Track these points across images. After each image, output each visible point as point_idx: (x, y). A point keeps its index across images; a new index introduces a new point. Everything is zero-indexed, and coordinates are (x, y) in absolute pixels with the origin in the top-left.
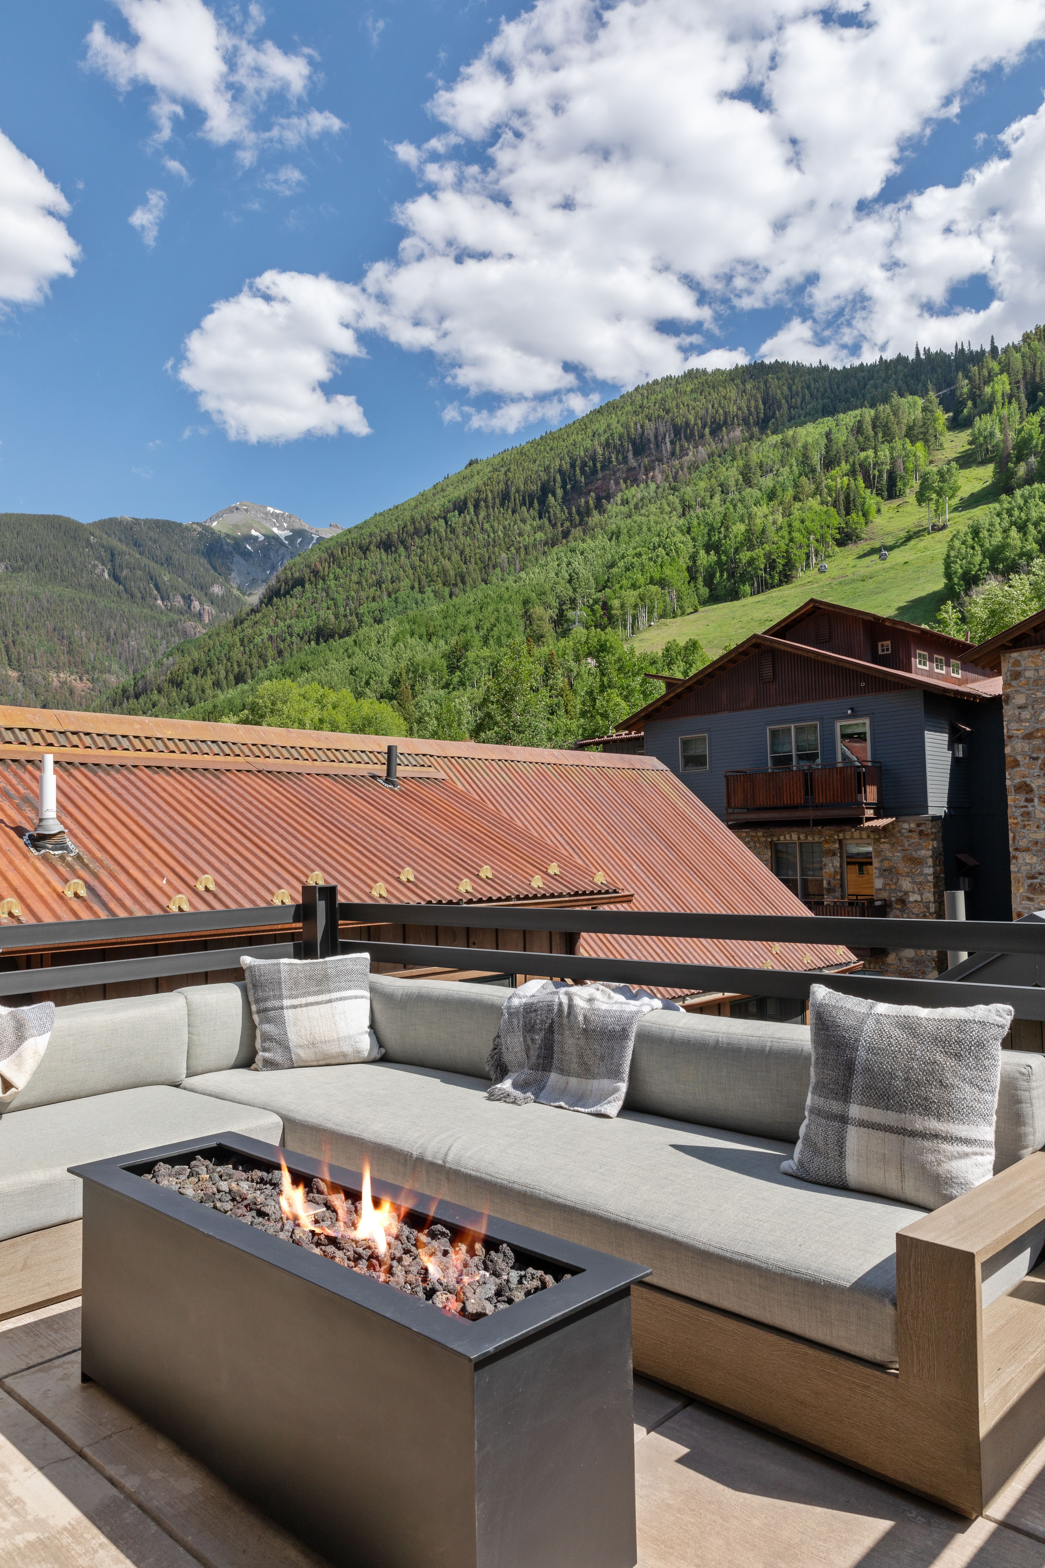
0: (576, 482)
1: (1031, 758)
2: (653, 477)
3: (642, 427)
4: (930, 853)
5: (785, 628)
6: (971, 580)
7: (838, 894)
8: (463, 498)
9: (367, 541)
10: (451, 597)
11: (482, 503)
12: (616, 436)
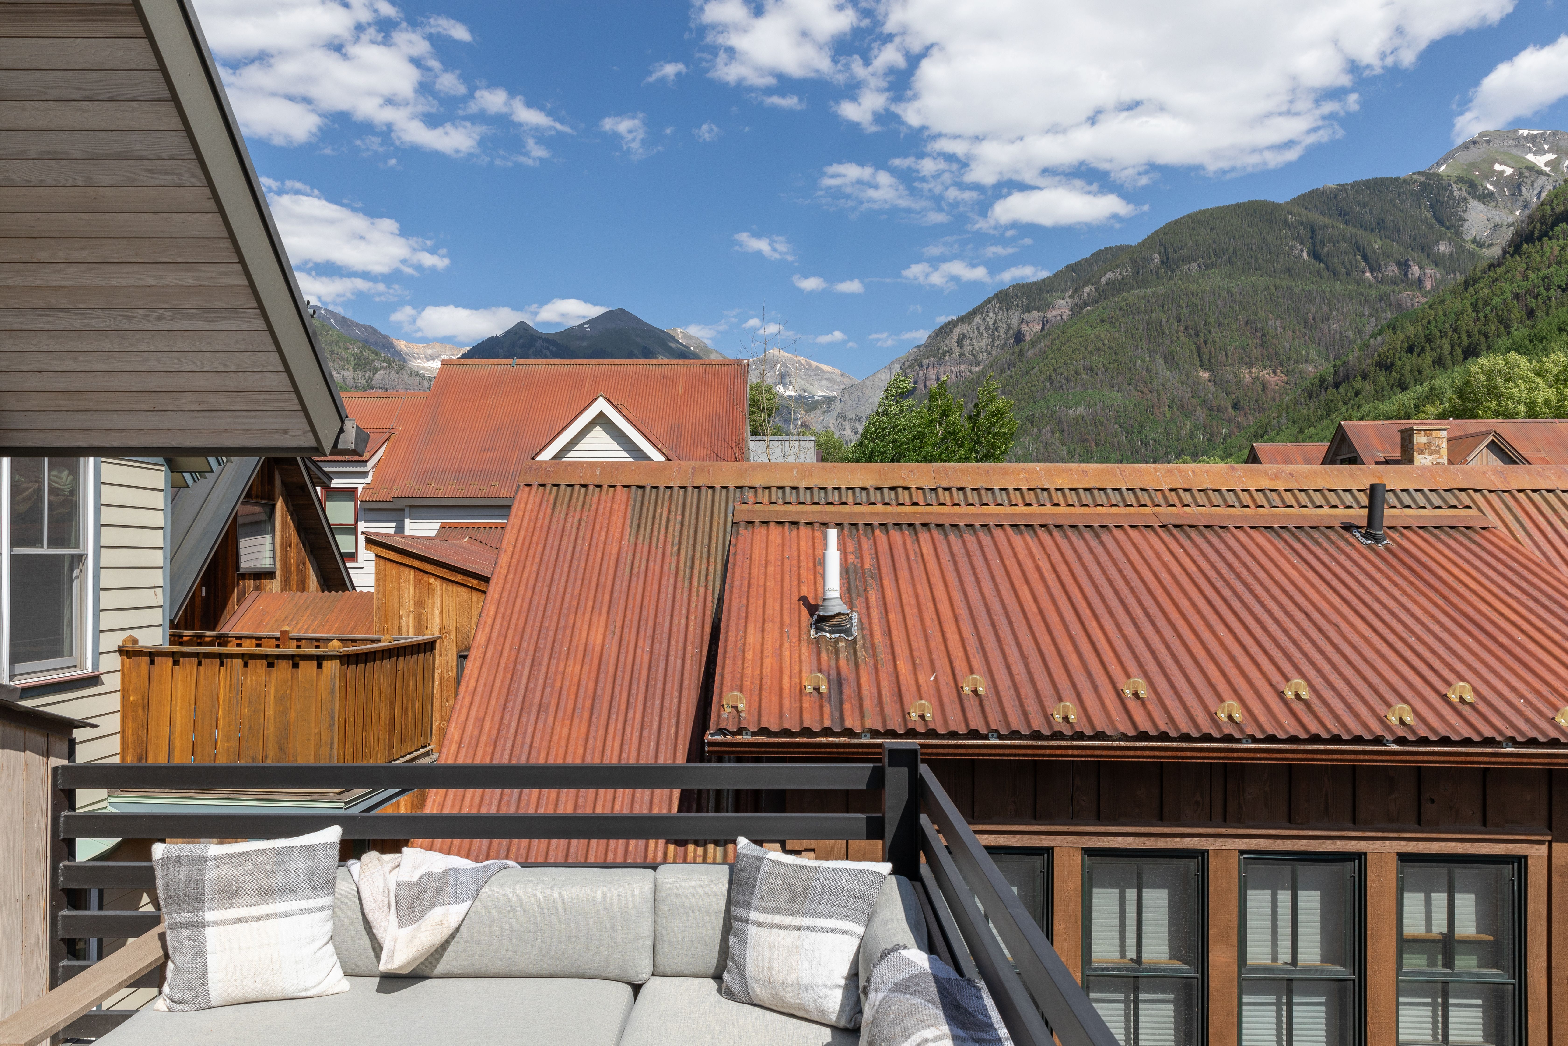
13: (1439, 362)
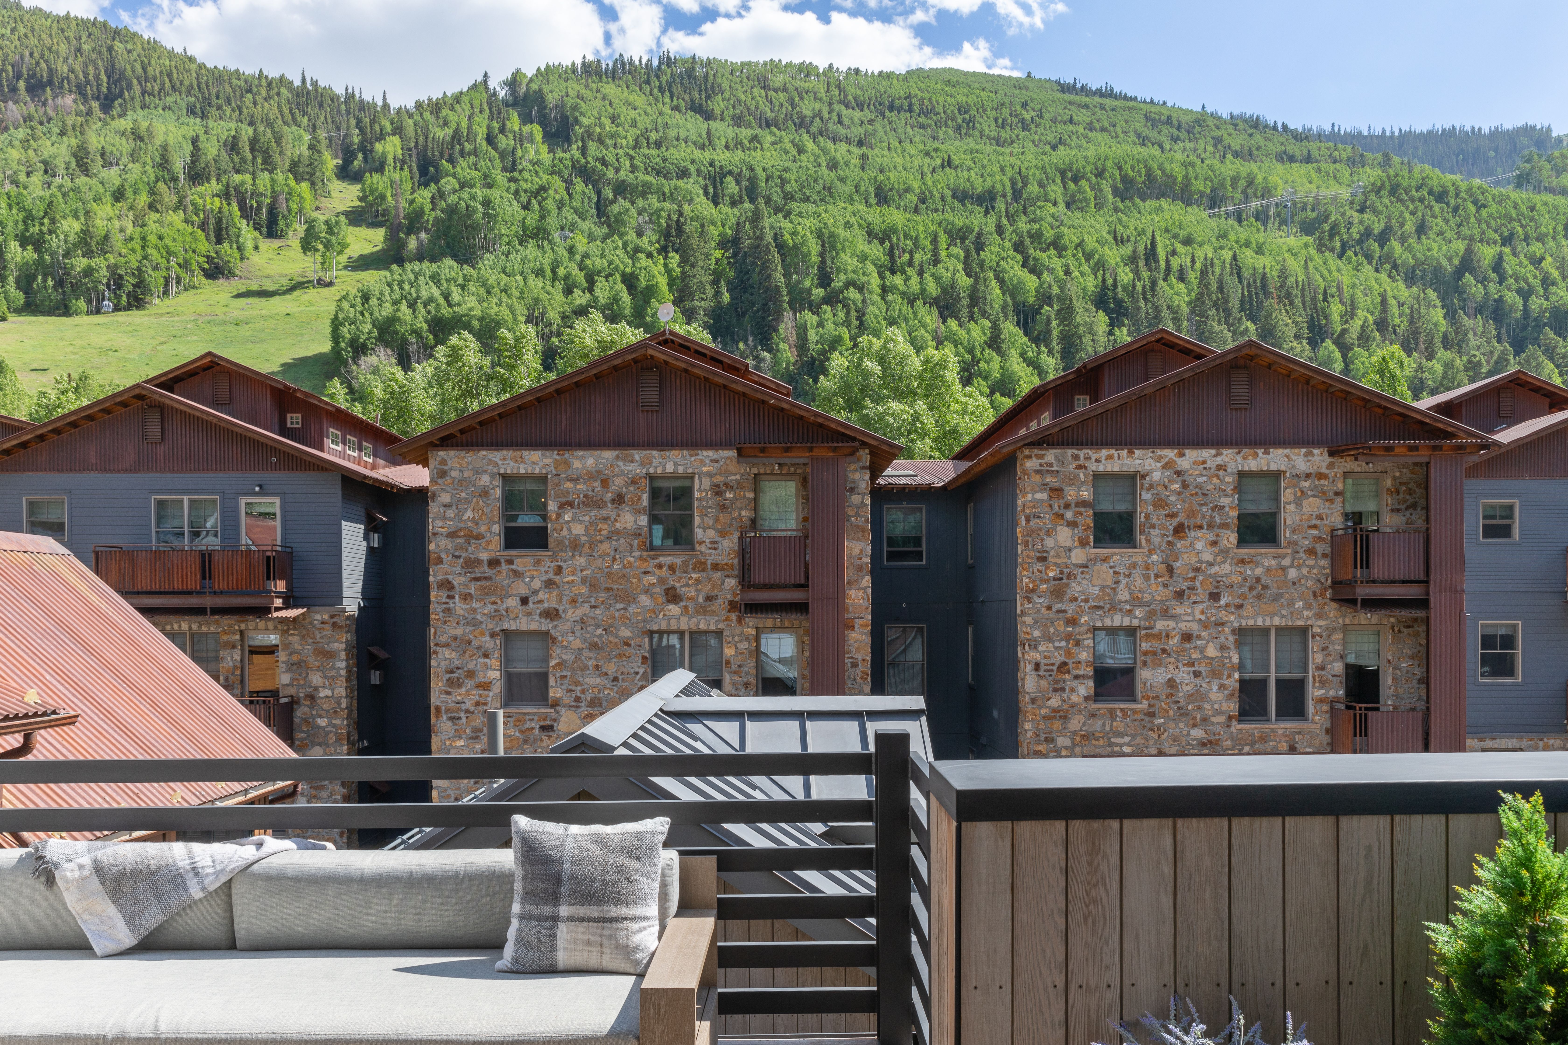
1: (454, 556)
4: (343, 646)
5: (174, 381)
6: (359, 349)
7: (237, 691)
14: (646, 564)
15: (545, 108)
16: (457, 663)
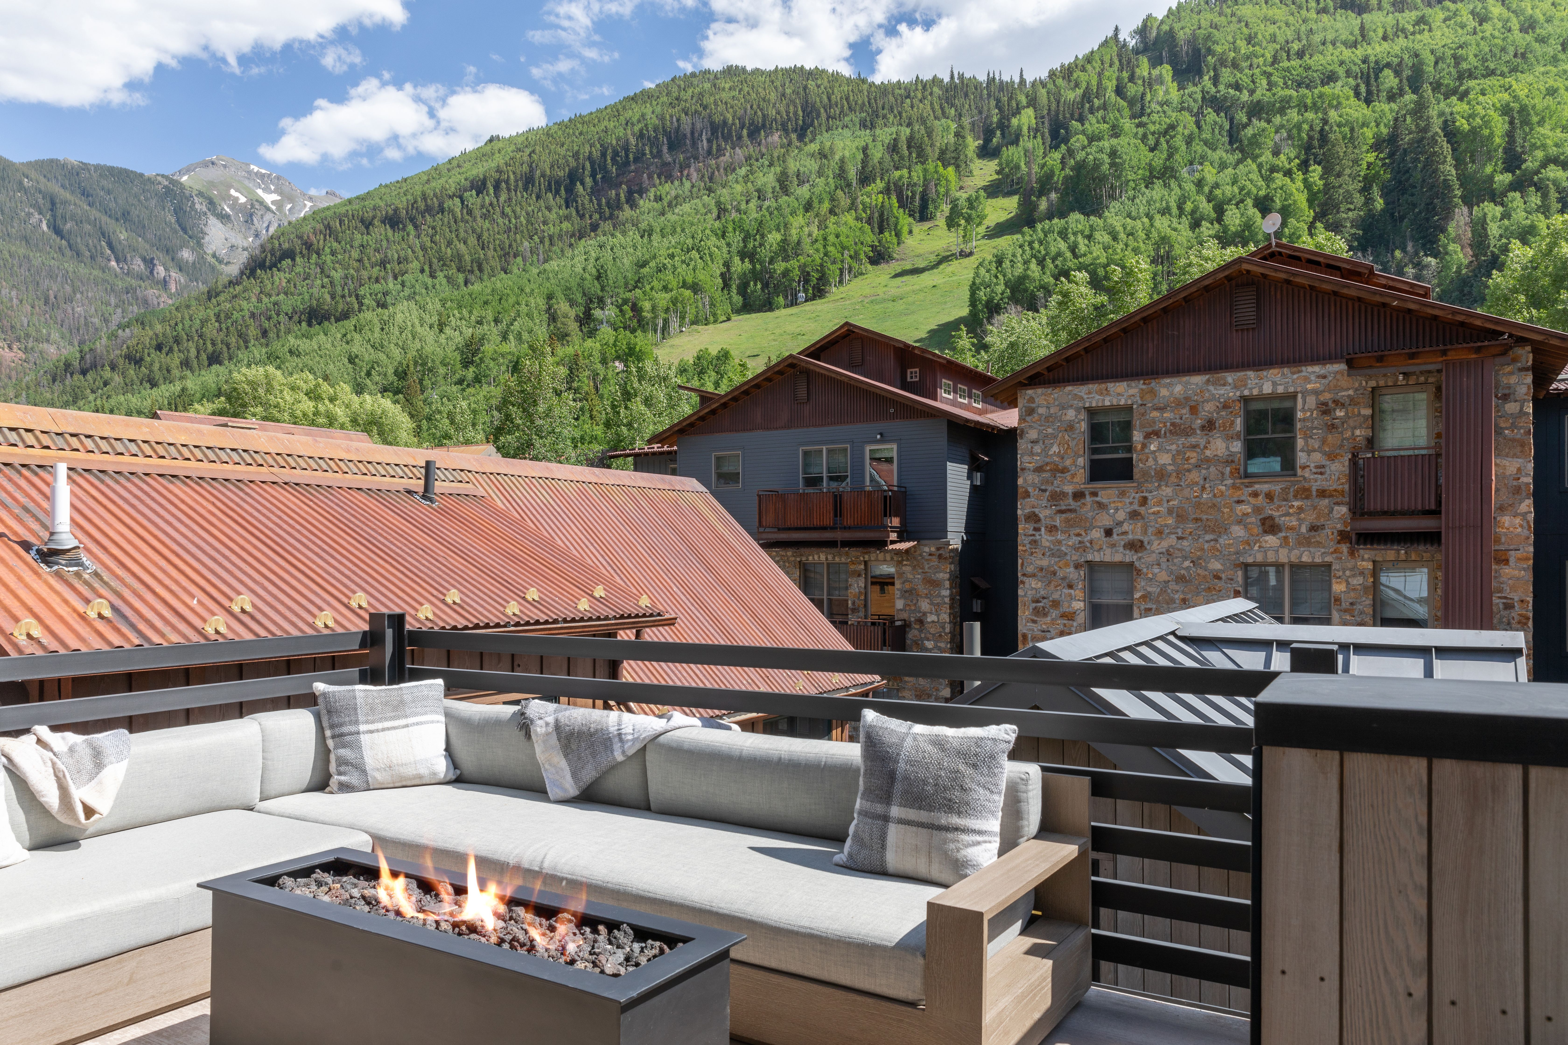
0: (606, 172)
1: (1040, 490)
2: (688, 175)
3: (678, 120)
4: (947, 576)
5: (819, 350)
6: (994, 309)
7: (862, 614)
8: (482, 177)
9: (371, 214)
10: (466, 284)
11: (503, 185)
12: (650, 127)
13: (185, 364)
14: (1239, 493)
15: (1176, 46)
16: (1042, 593)
